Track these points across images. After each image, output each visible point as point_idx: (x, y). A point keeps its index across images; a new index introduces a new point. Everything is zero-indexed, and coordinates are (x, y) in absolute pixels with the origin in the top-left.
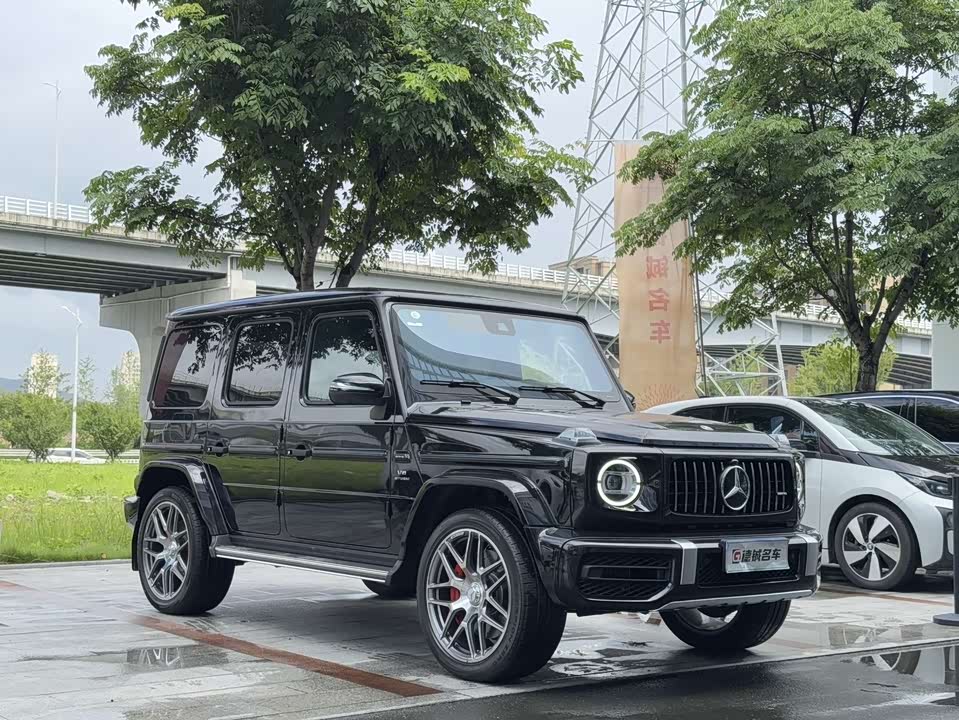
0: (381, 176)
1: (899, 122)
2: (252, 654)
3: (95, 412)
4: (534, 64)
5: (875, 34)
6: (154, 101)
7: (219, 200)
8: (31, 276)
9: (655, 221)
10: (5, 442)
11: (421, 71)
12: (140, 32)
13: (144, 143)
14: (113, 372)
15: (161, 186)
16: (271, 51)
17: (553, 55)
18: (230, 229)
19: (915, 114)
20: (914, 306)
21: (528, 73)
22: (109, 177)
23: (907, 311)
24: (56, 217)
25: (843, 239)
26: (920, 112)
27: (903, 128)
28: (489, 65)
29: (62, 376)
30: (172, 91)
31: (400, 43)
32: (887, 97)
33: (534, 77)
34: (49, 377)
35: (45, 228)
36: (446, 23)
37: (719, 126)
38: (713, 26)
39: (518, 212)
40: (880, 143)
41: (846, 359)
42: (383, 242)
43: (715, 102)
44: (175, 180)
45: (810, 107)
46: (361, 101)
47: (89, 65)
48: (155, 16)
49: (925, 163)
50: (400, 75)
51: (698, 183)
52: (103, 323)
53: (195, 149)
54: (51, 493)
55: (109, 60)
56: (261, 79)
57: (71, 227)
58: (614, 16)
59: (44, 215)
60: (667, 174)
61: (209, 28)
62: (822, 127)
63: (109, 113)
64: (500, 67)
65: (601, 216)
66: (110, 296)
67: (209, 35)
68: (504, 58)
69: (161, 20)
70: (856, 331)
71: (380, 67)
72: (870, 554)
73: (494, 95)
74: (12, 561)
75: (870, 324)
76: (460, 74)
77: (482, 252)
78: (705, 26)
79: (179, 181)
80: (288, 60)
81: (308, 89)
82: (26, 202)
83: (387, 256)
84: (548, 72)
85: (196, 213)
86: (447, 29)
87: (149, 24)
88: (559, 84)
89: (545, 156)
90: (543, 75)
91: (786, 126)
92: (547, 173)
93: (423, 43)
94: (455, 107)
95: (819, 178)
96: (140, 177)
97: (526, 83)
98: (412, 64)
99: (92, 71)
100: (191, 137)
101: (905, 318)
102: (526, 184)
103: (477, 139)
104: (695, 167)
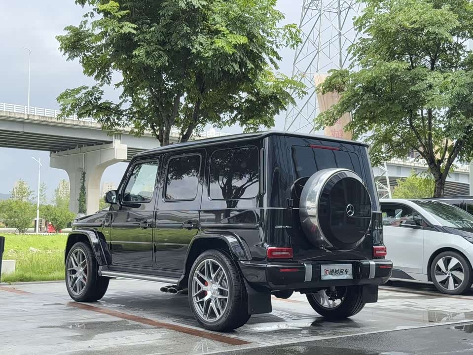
0: (202, 90)
1: (454, 64)
2: (152, 325)
3: (48, 210)
4: (278, 35)
5: (445, 20)
6: (90, 54)
7: (122, 102)
8: (16, 142)
9: (335, 113)
10: (2, 225)
11: (224, 38)
12: (84, 19)
13: (85, 74)
14: (56, 190)
15: (94, 95)
16: (150, 29)
17: (287, 30)
18: (128, 116)
19: (462, 61)
20: (462, 155)
21: (274, 39)
22: (69, 91)
23: (458, 158)
24: (29, 113)
25: (426, 122)
26: (465, 60)
27: (456, 67)
28: (257, 35)
29: (31, 192)
30: (100, 49)
31: (212, 24)
32: (448, 52)
33: (278, 41)
34: (24, 193)
35: (23, 119)
36: (235, 15)
37: (365, 66)
38: (364, 17)
39: (270, 108)
40: (446, 74)
41: (427, 181)
42: (202, 123)
43: (363, 54)
44: (102, 93)
45: (410, 57)
46: (193, 53)
47: (58, 35)
48: (92, 11)
49: (469, 84)
50: (213, 40)
51: (356, 94)
52: (51, 166)
53: (110, 77)
54: (31, 248)
55: (69, 33)
56: (145, 42)
57: (36, 118)
58: (305, 14)
59: (23, 112)
60: (340, 90)
61: (120, 17)
62: (417, 66)
63: (68, 59)
64: (262, 36)
65: (300, 113)
66: (55, 152)
67: (120, 20)
68: (263, 31)
69: (95, 13)
70: (433, 167)
71: (203, 36)
72: (449, 276)
73: (258, 50)
74: (21, 280)
75: (440, 164)
76: (243, 40)
77: (252, 128)
78: (360, 17)
79: (103, 93)
80: (158, 32)
81: (168, 47)
82: (14, 106)
83: (203, 130)
84: (284, 39)
85: (111, 109)
86: (235, 18)
87: (89, 15)
88: (290, 45)
89: (283, 81)
90: (282, 40)
91: (401, 65)
92: (284, 89)
93: (225, 25)
94: (240, 56)
95: (417, 92)
96: (84, 91)
97: (274, 45)
98: (219, 35)
99: (59, 38)
100: (108, 71)
101: (457, 161)
102: (274, 95)
103: (249, 72)
104: (355, 86)
